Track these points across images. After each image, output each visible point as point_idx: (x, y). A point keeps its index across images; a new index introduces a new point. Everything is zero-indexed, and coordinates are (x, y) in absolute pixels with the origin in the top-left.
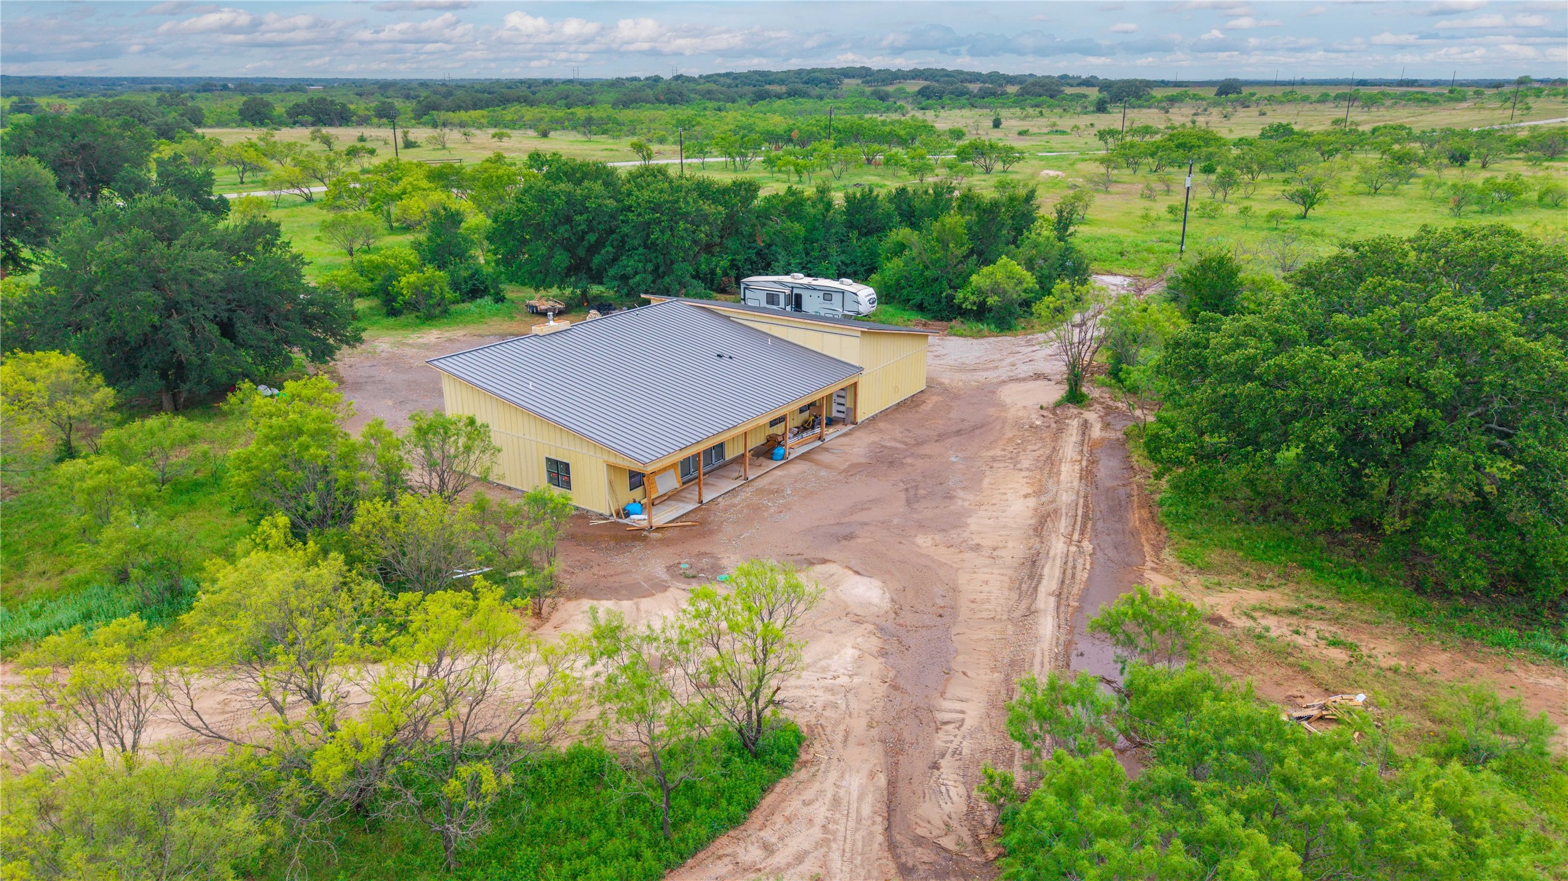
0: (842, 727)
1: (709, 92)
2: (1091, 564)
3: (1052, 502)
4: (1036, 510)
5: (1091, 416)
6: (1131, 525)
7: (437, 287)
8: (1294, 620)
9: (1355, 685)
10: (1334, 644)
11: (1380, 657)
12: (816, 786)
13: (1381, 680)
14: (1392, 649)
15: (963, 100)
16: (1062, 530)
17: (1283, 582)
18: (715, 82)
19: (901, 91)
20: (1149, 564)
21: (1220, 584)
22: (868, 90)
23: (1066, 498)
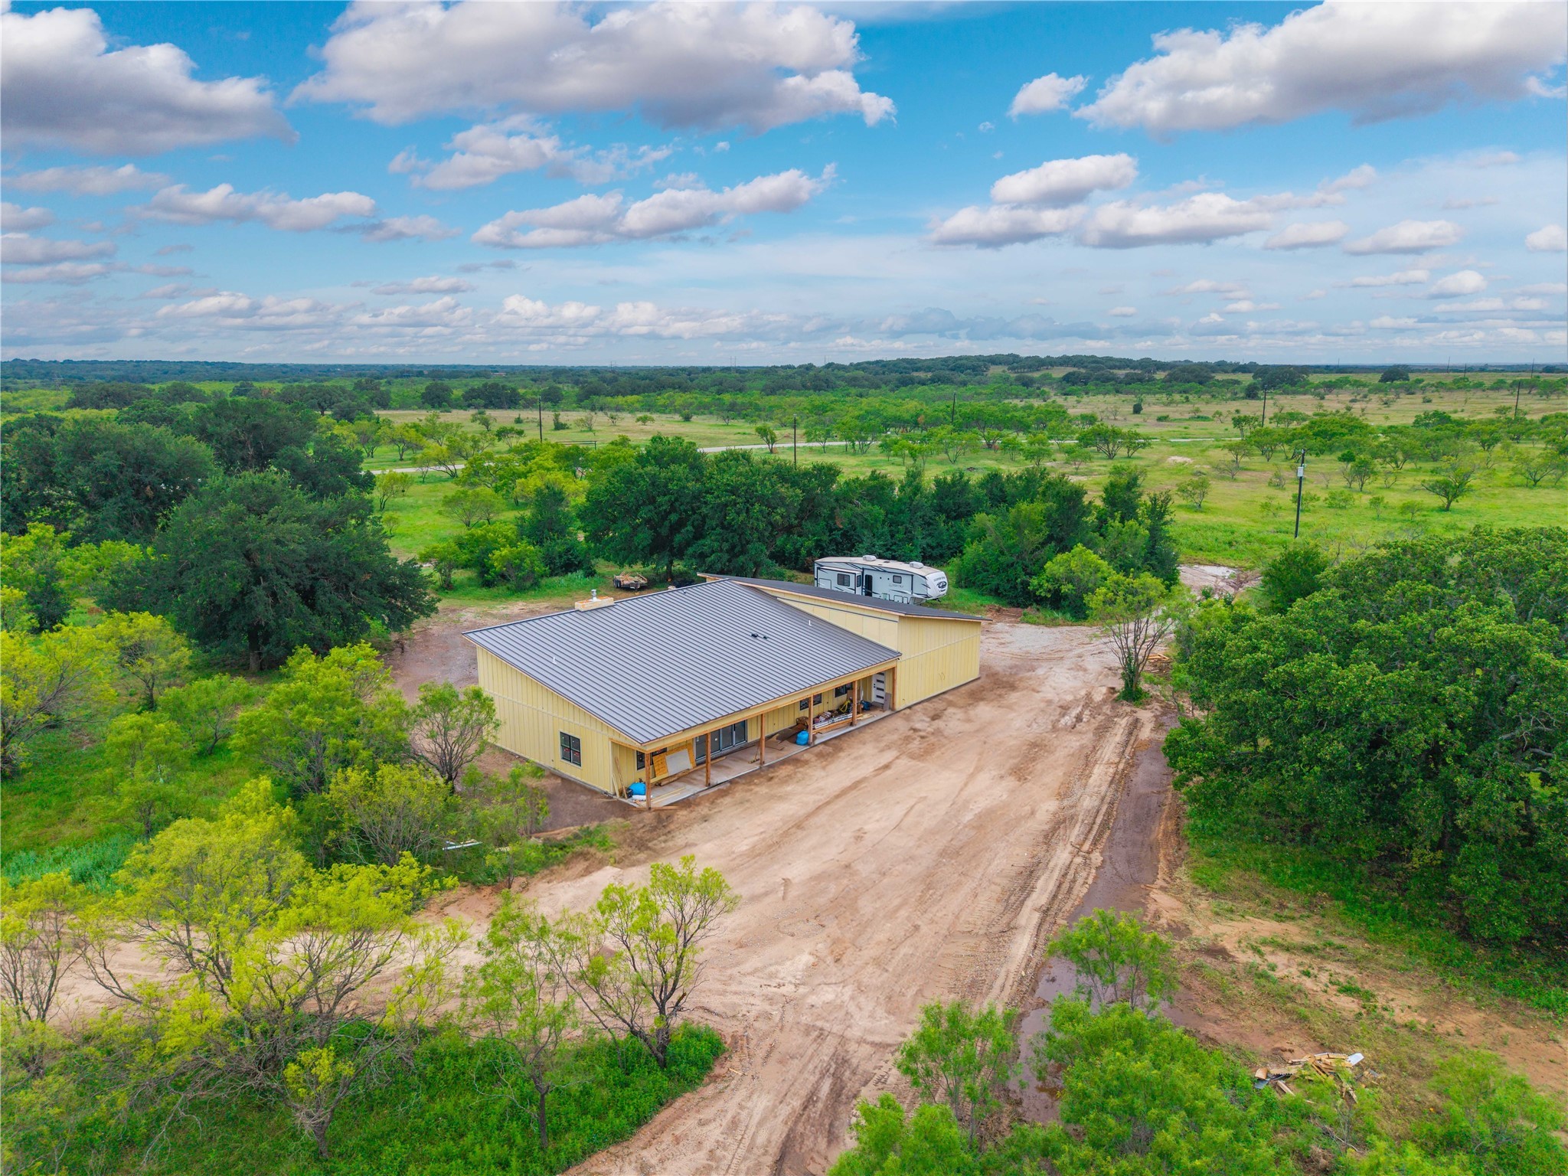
0: (768, 1041)
1: (855, 379)
2: (1095, 878)
3: (1072, 807)
4: (1054, 814)
5: (1146, 715)
6: (1153, 837)
7: (528, 560)
8: (1307, 959)
9: (1354, 1044)
10: (1347, 990)
11: (1397, 1010)
12: (719, 1104)
13: (1391, 1039)
14: (1414, 1002)
15: (1109, 386)
16: (1072, 839)
17: (1307, 913)
18: (863, 369)
19: (1046, 377)
20: (1160, 882)
21: (1232, 911)
22: (1013, 376)
23: (1088, 803)
